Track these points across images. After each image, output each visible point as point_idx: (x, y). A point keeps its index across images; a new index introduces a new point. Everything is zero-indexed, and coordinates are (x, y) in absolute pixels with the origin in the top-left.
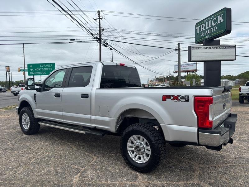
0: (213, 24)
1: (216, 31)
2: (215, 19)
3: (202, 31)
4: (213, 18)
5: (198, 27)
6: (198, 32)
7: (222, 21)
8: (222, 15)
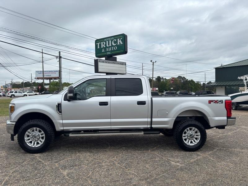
0: (114, 44)
1: (116, 50)
2: (115, 40)
3: (102, 47)
4: (113, 40)
5: (98, 44)
6: (98, 48)
7: (121, 43)
8: (121, 39)
